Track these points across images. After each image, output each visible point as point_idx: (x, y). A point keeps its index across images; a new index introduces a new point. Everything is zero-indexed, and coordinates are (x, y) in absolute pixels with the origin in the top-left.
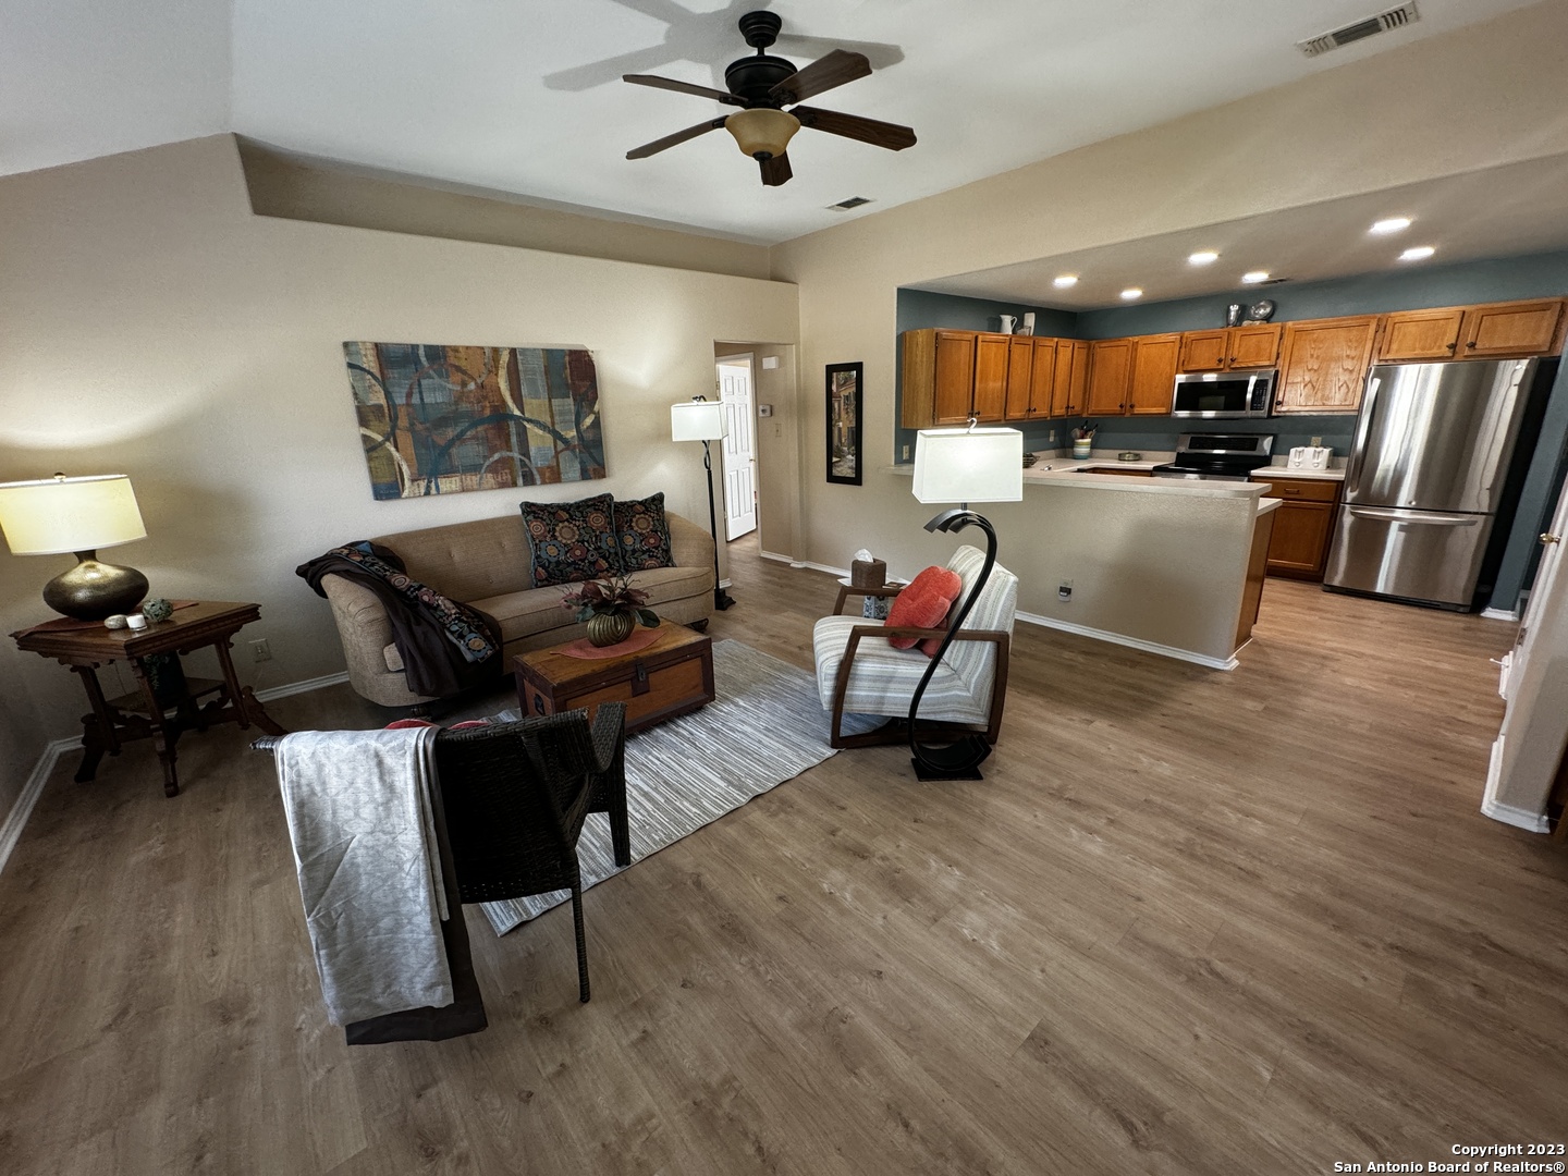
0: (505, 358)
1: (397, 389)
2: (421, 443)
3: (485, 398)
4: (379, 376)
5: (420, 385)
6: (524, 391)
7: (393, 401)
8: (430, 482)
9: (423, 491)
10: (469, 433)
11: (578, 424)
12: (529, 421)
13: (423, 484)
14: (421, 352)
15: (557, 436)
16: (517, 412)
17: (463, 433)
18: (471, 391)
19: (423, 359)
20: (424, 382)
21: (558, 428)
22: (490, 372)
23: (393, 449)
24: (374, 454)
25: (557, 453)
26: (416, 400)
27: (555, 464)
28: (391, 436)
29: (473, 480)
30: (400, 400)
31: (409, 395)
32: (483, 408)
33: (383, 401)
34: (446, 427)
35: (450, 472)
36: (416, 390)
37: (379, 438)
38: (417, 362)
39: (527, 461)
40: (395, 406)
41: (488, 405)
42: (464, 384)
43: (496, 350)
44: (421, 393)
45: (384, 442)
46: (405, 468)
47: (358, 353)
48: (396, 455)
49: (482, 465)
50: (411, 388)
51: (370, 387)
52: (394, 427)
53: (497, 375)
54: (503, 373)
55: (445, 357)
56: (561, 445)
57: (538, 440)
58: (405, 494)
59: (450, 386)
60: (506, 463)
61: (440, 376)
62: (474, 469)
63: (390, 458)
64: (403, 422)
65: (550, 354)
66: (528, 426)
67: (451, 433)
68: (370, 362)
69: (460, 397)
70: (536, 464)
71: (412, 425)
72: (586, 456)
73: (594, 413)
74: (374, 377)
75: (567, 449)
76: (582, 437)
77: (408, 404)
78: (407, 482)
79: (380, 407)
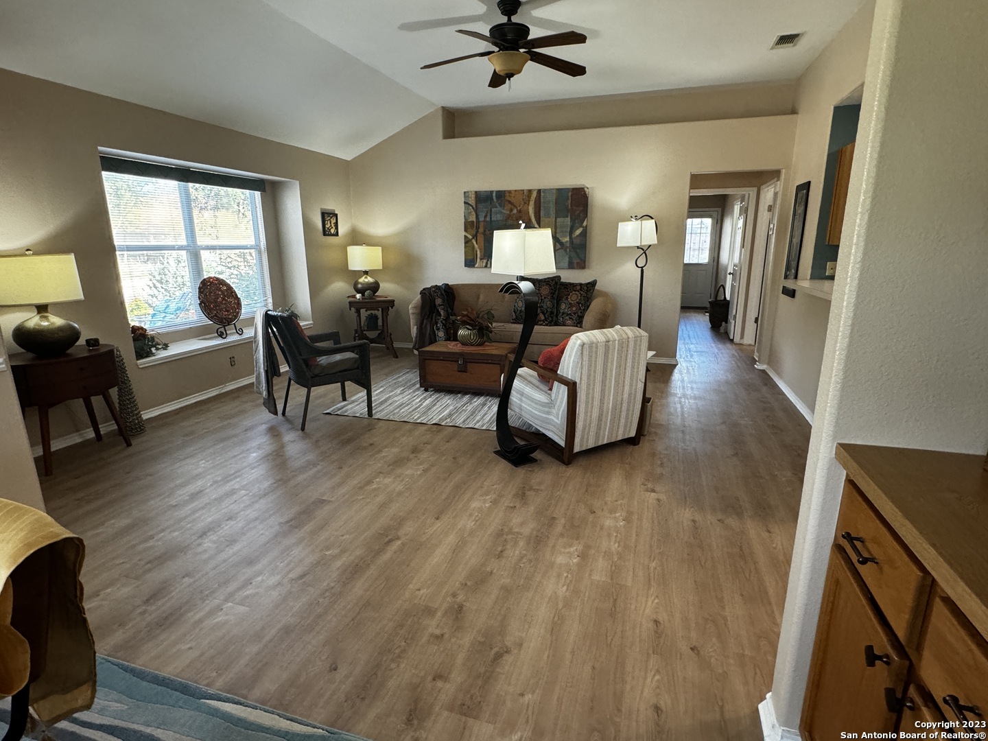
0: (534, 195)
1: (481, 214)
2: (487, 240)
3: (520, 217)
4: (474, 207)
5: (491, 211)
6: (542, 214)
7: (478, 218)
8: (488, 261)
9: (484, 265)
11: (571, 233)
13: (485, 261)
14: (494, 194)
15: (557, 241)
16: (536, 226)
18: (514, 214)
19: (494, 198)
20: (493, 210)
21: (558, 235)
22: (525, 203)
23: (475, 243)
24: (467, 245)
25: (555, 251)
26: (488, 219)
28: (475, 236)
30: (481, 219)
31: (486, 216)
33: (474, 220)
36: (489, 214)
37: (470, 237)
38: (492, 199)
40: (479, 222)
42: (511, 210)
43: (530, 191)
44: (491, 215)
45: (472, 239)
46: (478, 252)
47: (468, 197)
48: (476, 246)
50: (487, 213)
51: (471, 213)
52: (477, 232)
53: (528, 205)
54: (532, 203)
55: (505, 196)
56: (558, 246)
58: (476, 266)
59: (505, 212)
61: (501, 206)
63: (474, 247)
64: (481, 230)
65: (560, 191)
68: (472, 201)
69: (509, 217)
71: (485, 231)
72: (573, 254)
73: (583, 227)
74: (473, 208)
75: (562, 248)
76: (573, 242)
77: (484, 221)
78: (478, 260)
79: (473, 222)
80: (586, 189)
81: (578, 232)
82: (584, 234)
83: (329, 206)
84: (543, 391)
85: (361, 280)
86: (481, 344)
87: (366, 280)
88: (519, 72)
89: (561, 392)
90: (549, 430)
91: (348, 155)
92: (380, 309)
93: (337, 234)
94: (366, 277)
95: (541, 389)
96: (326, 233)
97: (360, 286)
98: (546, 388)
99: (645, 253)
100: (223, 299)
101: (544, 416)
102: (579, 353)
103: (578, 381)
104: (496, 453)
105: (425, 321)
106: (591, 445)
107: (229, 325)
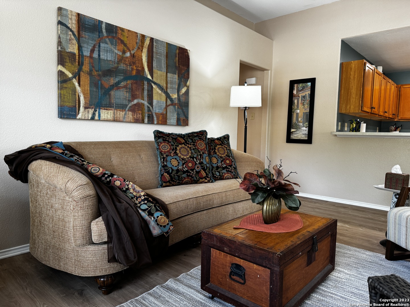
0: (147, 42)
1: (85, 45)
2: (94, 84)
3: (134, 63)
4: (76, 34)
5: (99, 46)
6: (155, 65)
7: (82, 52)
8: (95, 111)
9: (90, 116)
10: (122, 83)
11: (178, 91)
12: (155, 83)
13: (91, 111)
14: (104, 26)
15: (168, 96)
16: (149, 77)
17: (119, 83)
18: (127, 58)
19: (104, 31)
20: (102, 45)
21: (169, 91)
22: (139, 48)
23: (76, 84)
24: (65, 85)
25: (167, 106)
26: (95, 55)
27: (165, 113)
28: (77, 75)
29: (120, 114)
30: (86, 53)
31: (92, 51)
32: (132, 69)
33: (76, 51)
34: (111, 76)
35: (108, 106)
36: (96, 49)
37: (70, 75)
38: (100, 31)
39: (151, 108)
40: (83, 56)
41: (135, 68)
42: (124, 52)
43: (143, 36)
44: (99, 51)
45: (72, 78)
46: (82, 98)
47: (66, 16)
48: (78, 88)
49: (127, 105)
50: (94, 47)
51: (70, 40)
52: (80, 70)
53: (142, 51)
54: (145, 50)
55: (116, 33)
56: (169, 102)
57: (158, 96)
58: (79, 116)
59: (116, 51)
60: (139, 106)
61: (112, 44)
62: (122, 107)
63: (74, 90)
64: (86, 68)
65: (169, 46)
66: (154, 86)
67: (113, 81)
68: (72, 24)
69: (121, 60)
70: (156, 110)
71: (91, 71)
72: (180, 110)
73: (186, 87)
74: (73, 34)
75: (171, 105)
76: (179, 99)
77: (91, 57)
78: (82, 109)
79: (74, 54)
80: (188, 51)
81: (184, 90)
82: (187, 93)
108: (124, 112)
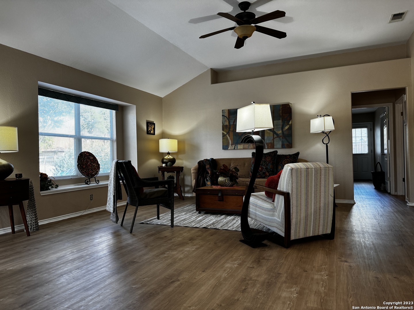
1: (231, 121)
2: (235, 135)
7: (230, 124)
8: (235, 146)
9: (233, 148)
11: (283, 129)
13: (234, 146)
15: (274, 133)
21: (275, 130)
23: (228, 136)
24: (224, 138)
25: (274, 138)
27: (273, 142)
28: (228, 133)
30: (232, 123)
31: (234, 122)
35: (241, 143)
37: (226, 133)
39: (263, 141)
45: (226, 134)
46: (230, 141)
47: (224, 112)
48: (229, 138)
50: (235, 120)
51: (226, 120)
52: (229, 130)
56: (275, 136)
57: (268, 134)
58: (229, 148)
63: (227, 139)
64: (231, 129)
65: (275, 106)
68: (226, 114)
70: (266, 142)
72: (284, 140)
73: (289, 125)
74: (227, 118)
75: (277, 137)
76: (284, 133)
78: (230, 146)
79: (227, 125)
80: (290, 104)
81: (287, 128)
82: (290, 128)
83: (151, 119)
84: (269, 202)
85: (166, 157)
86: (232, 186)
87: (169, 157)
88: (250, 36)
89: (280, 200)
90: (274, 227)
91: (162, 94)
92: (175, 172)
93: (154, 134)
94: (168, 156)
95: (267, 202)
96: (148, 133)
97: (165, 160)
98: (270, 201)
99: (328, 135)
100: (91, 164)
101: (270, 217)
102: (290, 174)
103: (290, 192)
104: (241, 241)
105: (200, 176)
106: (302, 236)
107: (92, 177)
108: (248, 145)
